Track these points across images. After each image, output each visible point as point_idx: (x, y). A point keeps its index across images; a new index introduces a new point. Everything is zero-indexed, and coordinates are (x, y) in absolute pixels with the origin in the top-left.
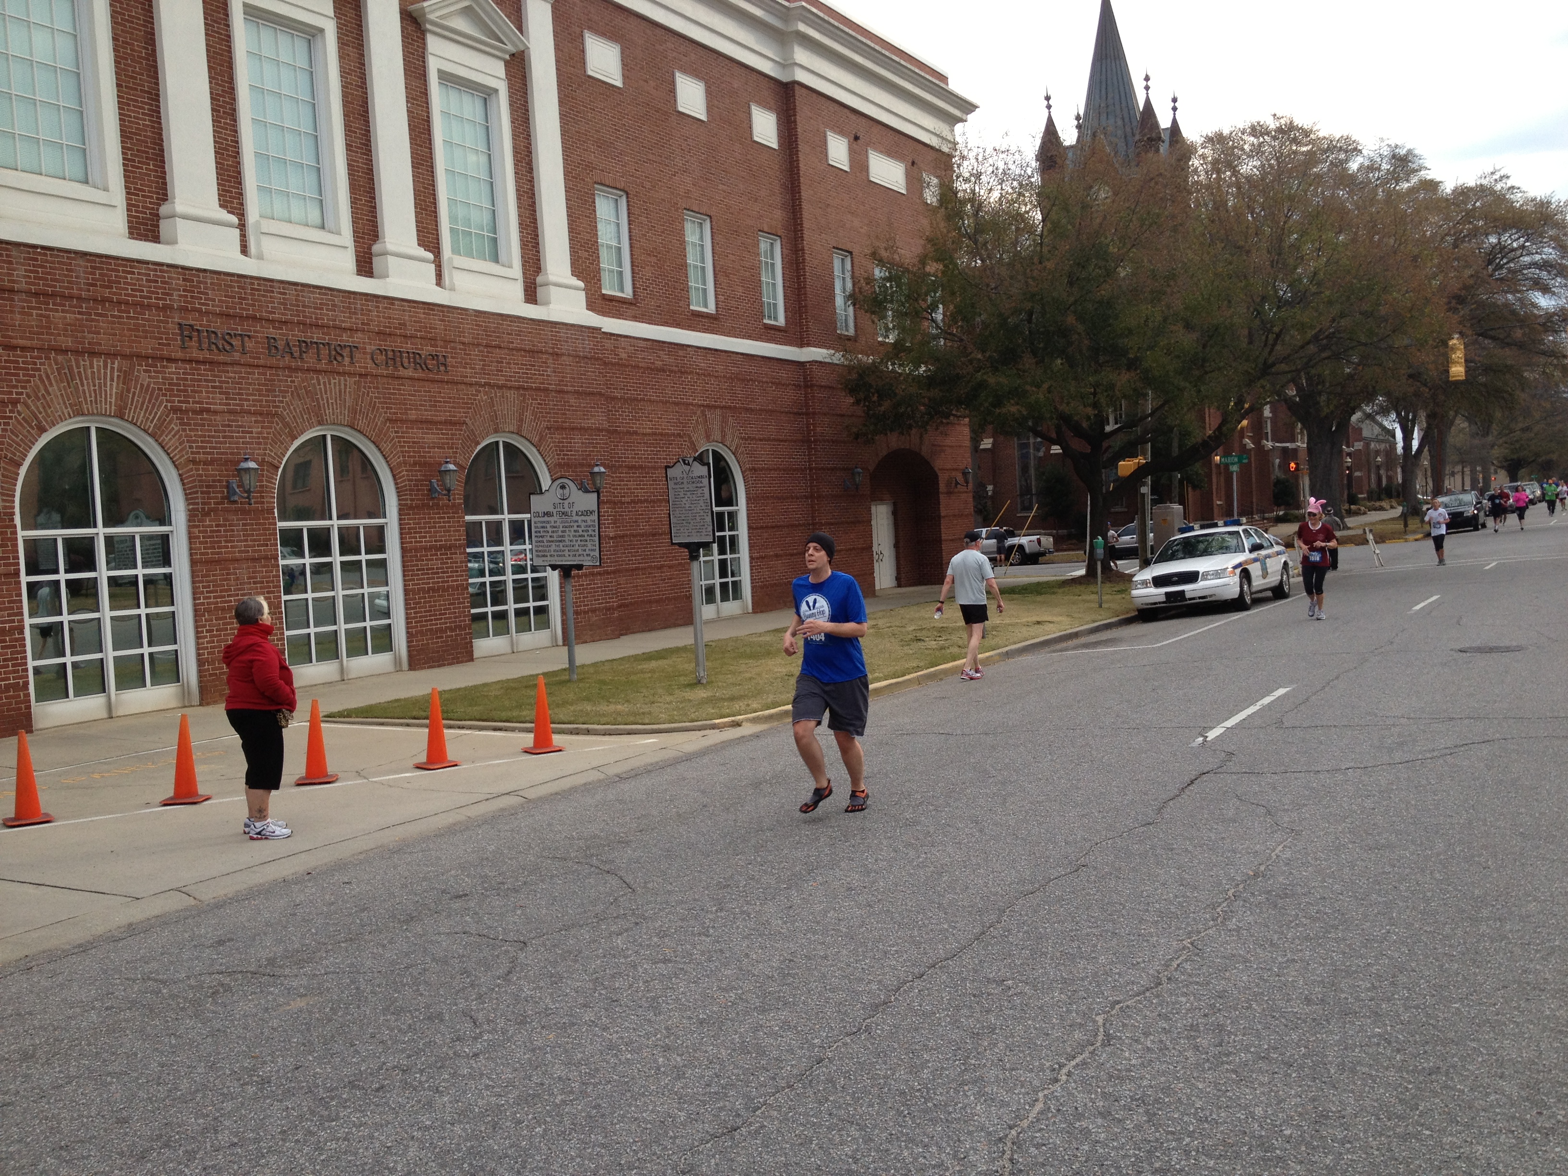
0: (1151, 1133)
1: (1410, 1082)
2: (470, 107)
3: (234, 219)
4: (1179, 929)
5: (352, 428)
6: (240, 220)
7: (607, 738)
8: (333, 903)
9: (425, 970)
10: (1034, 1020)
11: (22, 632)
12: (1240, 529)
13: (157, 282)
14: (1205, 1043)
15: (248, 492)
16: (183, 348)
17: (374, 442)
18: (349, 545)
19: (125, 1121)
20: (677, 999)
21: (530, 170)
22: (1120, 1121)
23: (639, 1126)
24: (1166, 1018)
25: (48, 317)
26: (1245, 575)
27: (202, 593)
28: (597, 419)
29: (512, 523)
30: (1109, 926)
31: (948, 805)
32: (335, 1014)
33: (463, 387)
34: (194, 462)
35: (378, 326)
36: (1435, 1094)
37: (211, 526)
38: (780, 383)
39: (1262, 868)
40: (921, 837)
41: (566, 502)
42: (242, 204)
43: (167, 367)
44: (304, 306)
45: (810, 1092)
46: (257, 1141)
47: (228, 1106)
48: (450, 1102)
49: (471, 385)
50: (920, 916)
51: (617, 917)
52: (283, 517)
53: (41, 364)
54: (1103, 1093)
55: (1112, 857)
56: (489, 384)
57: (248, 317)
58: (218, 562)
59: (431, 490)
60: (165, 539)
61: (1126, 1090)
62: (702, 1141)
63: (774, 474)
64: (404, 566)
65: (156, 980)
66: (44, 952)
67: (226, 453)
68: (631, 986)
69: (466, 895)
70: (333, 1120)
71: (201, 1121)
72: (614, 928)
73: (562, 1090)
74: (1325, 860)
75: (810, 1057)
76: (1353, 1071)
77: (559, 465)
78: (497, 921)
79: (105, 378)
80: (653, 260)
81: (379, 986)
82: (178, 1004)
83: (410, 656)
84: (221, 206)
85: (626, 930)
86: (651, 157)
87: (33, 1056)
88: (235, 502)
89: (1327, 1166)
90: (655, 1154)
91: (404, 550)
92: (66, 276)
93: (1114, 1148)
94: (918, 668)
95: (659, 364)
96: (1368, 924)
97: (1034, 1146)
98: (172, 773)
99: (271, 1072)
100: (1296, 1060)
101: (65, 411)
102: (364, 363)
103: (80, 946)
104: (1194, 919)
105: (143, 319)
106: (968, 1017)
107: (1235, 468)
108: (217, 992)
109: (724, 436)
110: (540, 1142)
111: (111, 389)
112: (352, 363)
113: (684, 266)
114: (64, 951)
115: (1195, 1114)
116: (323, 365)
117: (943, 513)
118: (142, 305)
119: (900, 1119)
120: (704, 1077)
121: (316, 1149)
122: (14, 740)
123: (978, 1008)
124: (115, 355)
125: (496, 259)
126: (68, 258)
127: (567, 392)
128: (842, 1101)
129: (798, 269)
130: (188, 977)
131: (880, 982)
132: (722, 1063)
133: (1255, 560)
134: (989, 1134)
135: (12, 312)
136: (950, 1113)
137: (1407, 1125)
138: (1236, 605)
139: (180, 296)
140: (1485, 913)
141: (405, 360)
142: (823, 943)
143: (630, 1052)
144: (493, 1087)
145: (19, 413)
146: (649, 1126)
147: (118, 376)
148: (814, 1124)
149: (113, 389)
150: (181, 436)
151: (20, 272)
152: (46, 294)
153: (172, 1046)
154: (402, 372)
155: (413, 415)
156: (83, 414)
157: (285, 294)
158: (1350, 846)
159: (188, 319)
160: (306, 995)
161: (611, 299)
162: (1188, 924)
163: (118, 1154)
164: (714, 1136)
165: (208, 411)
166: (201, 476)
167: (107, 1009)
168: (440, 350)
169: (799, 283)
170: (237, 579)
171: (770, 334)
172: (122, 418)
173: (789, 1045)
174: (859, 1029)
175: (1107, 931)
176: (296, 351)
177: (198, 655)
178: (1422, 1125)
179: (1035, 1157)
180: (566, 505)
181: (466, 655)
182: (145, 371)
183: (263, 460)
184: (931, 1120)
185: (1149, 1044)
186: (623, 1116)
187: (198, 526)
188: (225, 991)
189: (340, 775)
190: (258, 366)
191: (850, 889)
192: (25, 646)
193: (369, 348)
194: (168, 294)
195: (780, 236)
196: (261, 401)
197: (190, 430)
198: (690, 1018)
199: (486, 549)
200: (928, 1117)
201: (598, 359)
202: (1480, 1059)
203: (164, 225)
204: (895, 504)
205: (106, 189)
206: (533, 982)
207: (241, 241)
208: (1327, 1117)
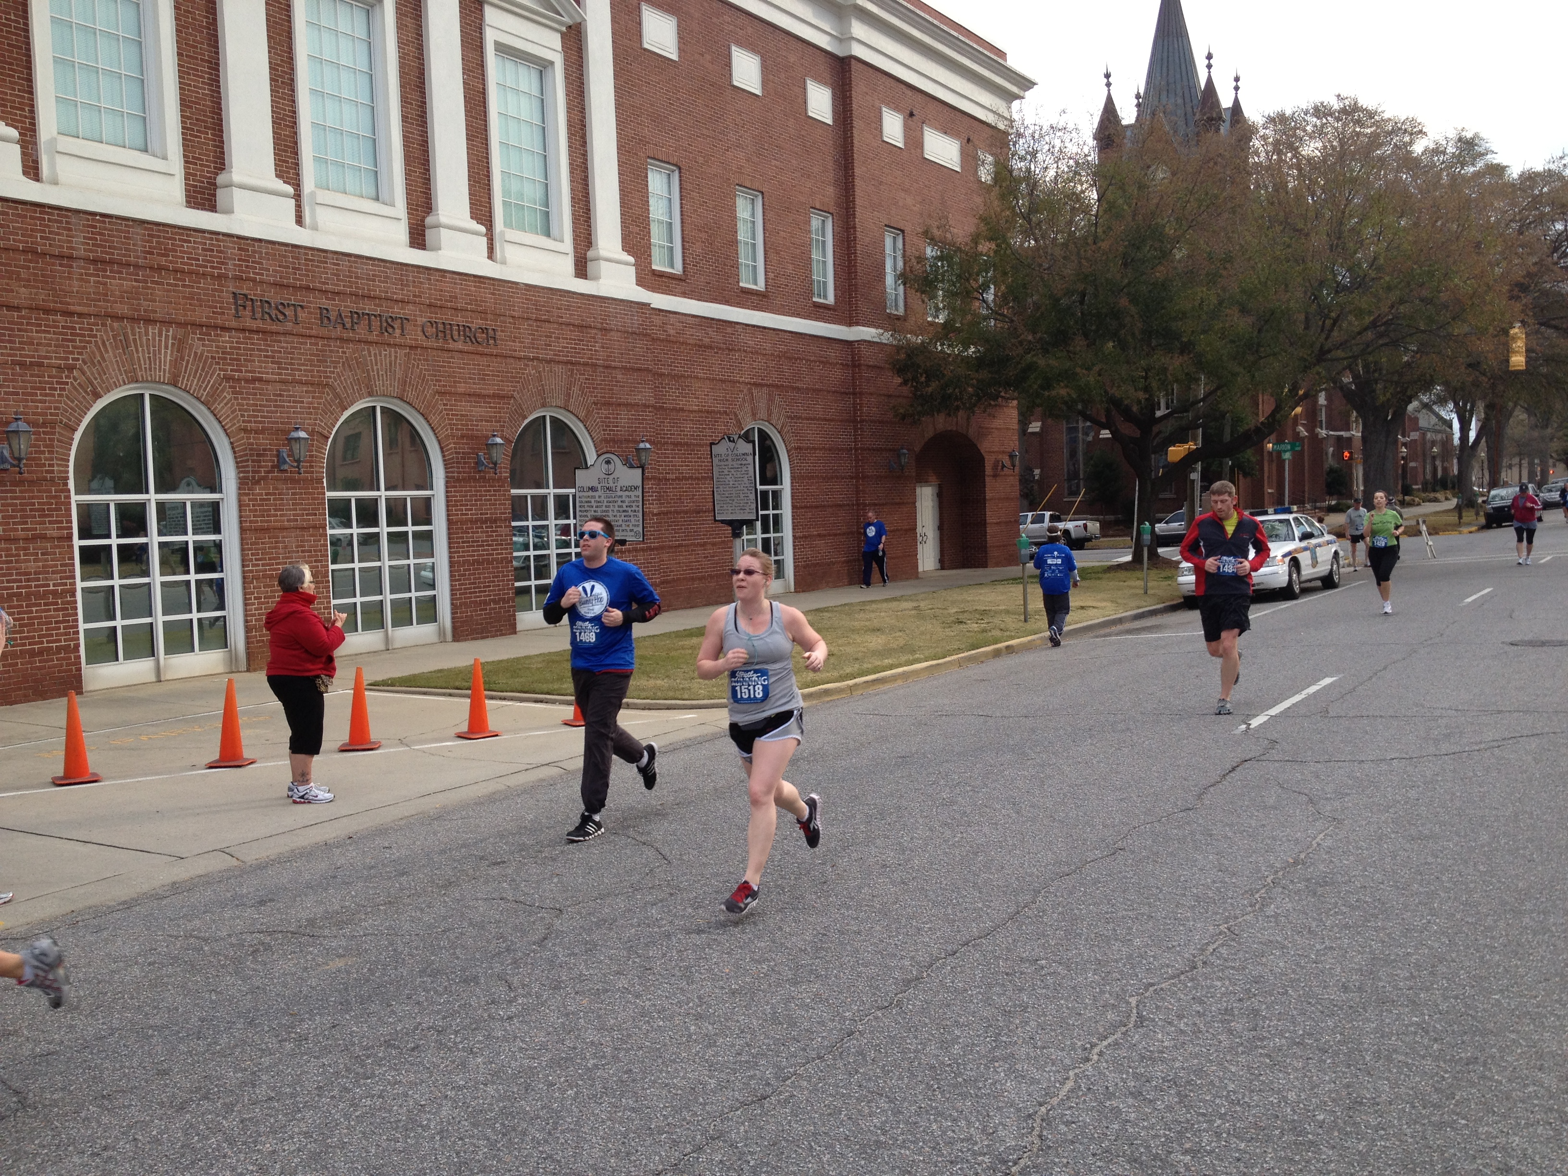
0: (1182, 1114)
1: (1446, 1072)
2: (526, 80)
3: (290, 190)
4: (1217, 913)
5: (402, 399)
6: (295, 190)
7: (646, 712)
8: (373, 867)
9: (461, 933)
10: (1066, 1000)
11: (73, 595)
12: (1290, 517)
13: (212, 251)
14: (1239, 1027)
15: (298, 461)
16: (237, 317)
17: (423, 415)
18: (396, 516)
19: (165, 1073)
20: (710, 970)
21: (584, 144)
22: (1151, 1101)
23: (670, 1092)
24: (1201, 1002)
25: (105, 284)
26: (1295, 563)
27: (251, 560)
28: (644, 395)
29: (557, 497)
30: (1145, 910)
31: (986, 786)
32: (373, 975)
33: (512, 361)
34: (245, 430)
35: (429, 298)
36: (1473, 1084)
37: (261, 494)
38: (828, 362)
39: (1302, 856)
40: (957, 816)
41: (611, 477)
42: (298, 175)
43: (221, 336)
44: (356, 278)
45: (840, 1064)
46: (293, 1095)
47: (266, 1061)
48: (484, 1063)
49: (520, 359)
50: (955, 895)
51: (652, 888)
52: (332, 487)
53: (97, 330)
54: (1134, 1073)
55: (1149, 842)
56: (537, 359)
57: (301, 288)
58: (268, 529)
59: (478, 463)
60: (215, 506)
61: (1159, 1071)
62: (732, 1109)
63: (819, 454)
64: (449, 538)
65: (198, 938)
66: (90, 908)
67: (277, 423)
68: (664, 955)
69: (504, 862)
70: (368, 1078)
71: (240, 1075)
72: (649, 898)
73: (595, 1055)
74: (1367, 849)
75: (841, 1029)
76: (1389, 1059)
77: (606, 441)
78: (533, 888)
79: (160, 346)
80: (704, 236)
81: (416, 948)
82: (220, 960)
83: (454, 628)
84: (277, 176)
85: (661, 901)
86: (705, 132)
87: (77, 1008)
88: (285, 471)
89: (1360, 1152)
90: (684, 1119)
91: (450, 522)
92: (123, 243)
93: (1144, 1128)
94: (959, 650)
95: (707, 340)
96: (1409, 914)
97: (1064, 1123)
98: (219, 736)
99: (308, 1029)
100: (1331, 1046)
101: (120, 378)
102: (414, 336)
103: (125, 902)
104: (1232, 904)
105: (198, 288)
106: (999, 995)
107: (1287, 456)
108: (256, 951)
109: (770, 415)
110: (571, 1105)
111: (165, 357)
112: (402, 334)
113: (734, 242)
114: (109, 907)
115: (1227, 1097)
116: (373, 337)
117: (989, 495)
118: (197, 274)
119: (930, 1093)
120: (733, 1045)
121: (352, 1105)
122: (65, 700)
123: (1010, 987)
124: (170, 323)
125: (548, 234)
126: (126, 226)
127: (615, 368)
128: (871, 1073)
129: (848, 248)
130: (230, 936)
131: (912, 958)
132: (753, 1033)
133: (1306, 549)
134: (1019, 1110)
135: (70, 278)
136: (980, 1088)
137: (1443, 1114)
138: (1285, 594)
139: (235, 265)
140: (1528, 906)
141: (455, 333)
142: (857, 918)
143: (662, 1019)
144: (527, 1050)
145: (75, 379)
146: (679, 1092)
147: (173, 344)
148: (843, 1095)
149: (167, 356)
150: (233, 405)
151: (78, 240)
152: (104, 262)
153: (212, 1002)
154: (452, 345)
155: (461, 388)
156: (137, 381)
157: (338, 265)
158: (1393, 836)
159: (242, 288)
160: (344, 956)
161: (661, 275)
162: (1225, 909)
163: (158, 1104)
164: (743, 1104)
165: (260, 380)
166: (252, 444)
167: (150, 964)
168: (490, 324)
169: (850, 261)
170: (286, 547)
171: (819, 312)
172: (176, 386)
173: (820, 1017)
174: (891, 1004)
175: (1143, 914)
176: (348, 321)
177: (246, 621)
178: (1458, 1114)
179: (1065, 1134)
180: (611, 481)
181: (510, 628)
182: (199, 339)
183: (313, 431)
184: (960, 1094)
185: (1182, 1026)
186: (654, 1082)
187: (249, 494)
188: (266, 950)
189: (383, 742)
190: (310, 336)
191: (884, 866)
192: (76, 608)
193: (421, 320)
194: (223, 263)
195: (832, 214)
196: (312, 371)
197: (242, 399)
198: (723, 988)
199: (530, 523)
200: (957, 1092)
201: (646, 335)
202: (1519, 1051)
203: (219, 192)
204: (940, 487)
205: (165, 158)
206: (568, 949)
207: (296, 211)
208: (1361, 1103)
